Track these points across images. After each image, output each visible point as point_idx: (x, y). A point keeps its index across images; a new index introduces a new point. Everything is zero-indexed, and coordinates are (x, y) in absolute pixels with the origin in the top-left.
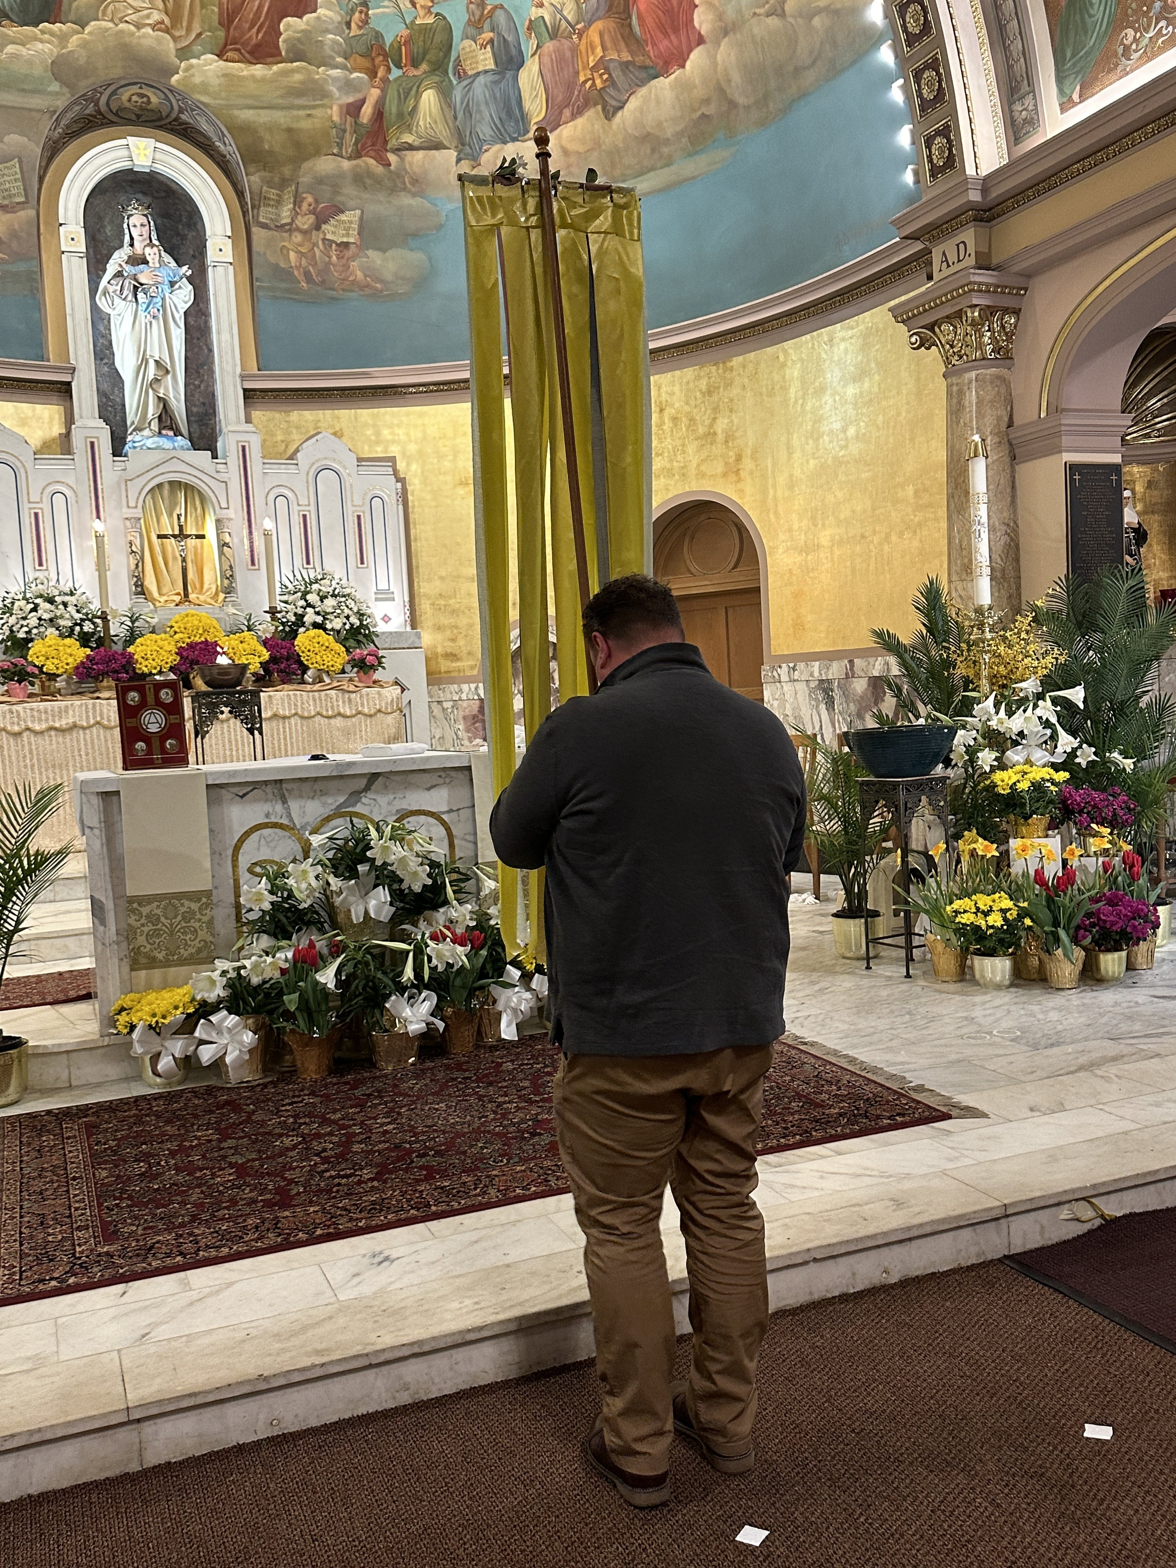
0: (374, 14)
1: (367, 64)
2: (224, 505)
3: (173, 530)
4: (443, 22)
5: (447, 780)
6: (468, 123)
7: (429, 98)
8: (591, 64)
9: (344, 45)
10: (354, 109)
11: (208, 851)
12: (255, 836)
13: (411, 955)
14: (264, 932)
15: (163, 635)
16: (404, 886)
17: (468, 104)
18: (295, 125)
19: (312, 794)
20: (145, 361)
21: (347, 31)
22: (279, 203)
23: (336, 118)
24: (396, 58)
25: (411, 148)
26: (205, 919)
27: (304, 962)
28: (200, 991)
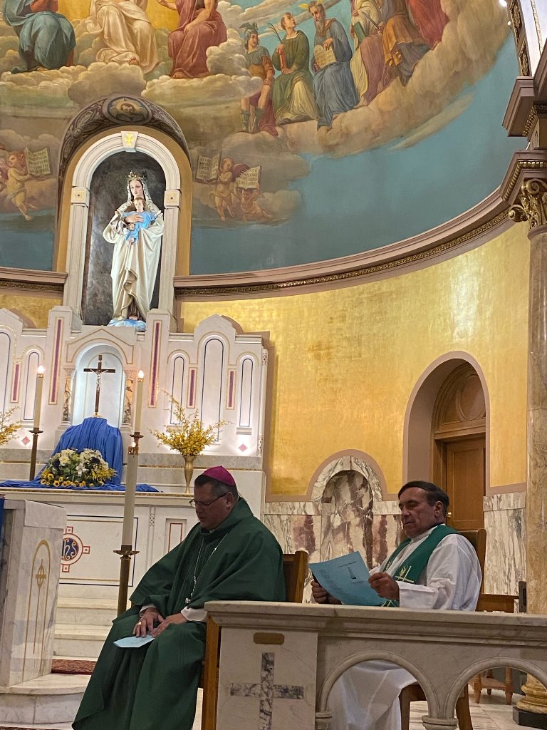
0: (261, 37)
1: (261, 71)
2: (130, 362)
4: (302, 36)
6: (323, 101)
7: (299, 87)
8: (391, 49)
9: (245, 60)
10: (254, 100)
17: (322, 89)
18: (218, 115)
20: (124, 272)
21: (246, 51)
22: (210, 164)
23: (244, 108)
24: (277, 64)
25: (290, 122)
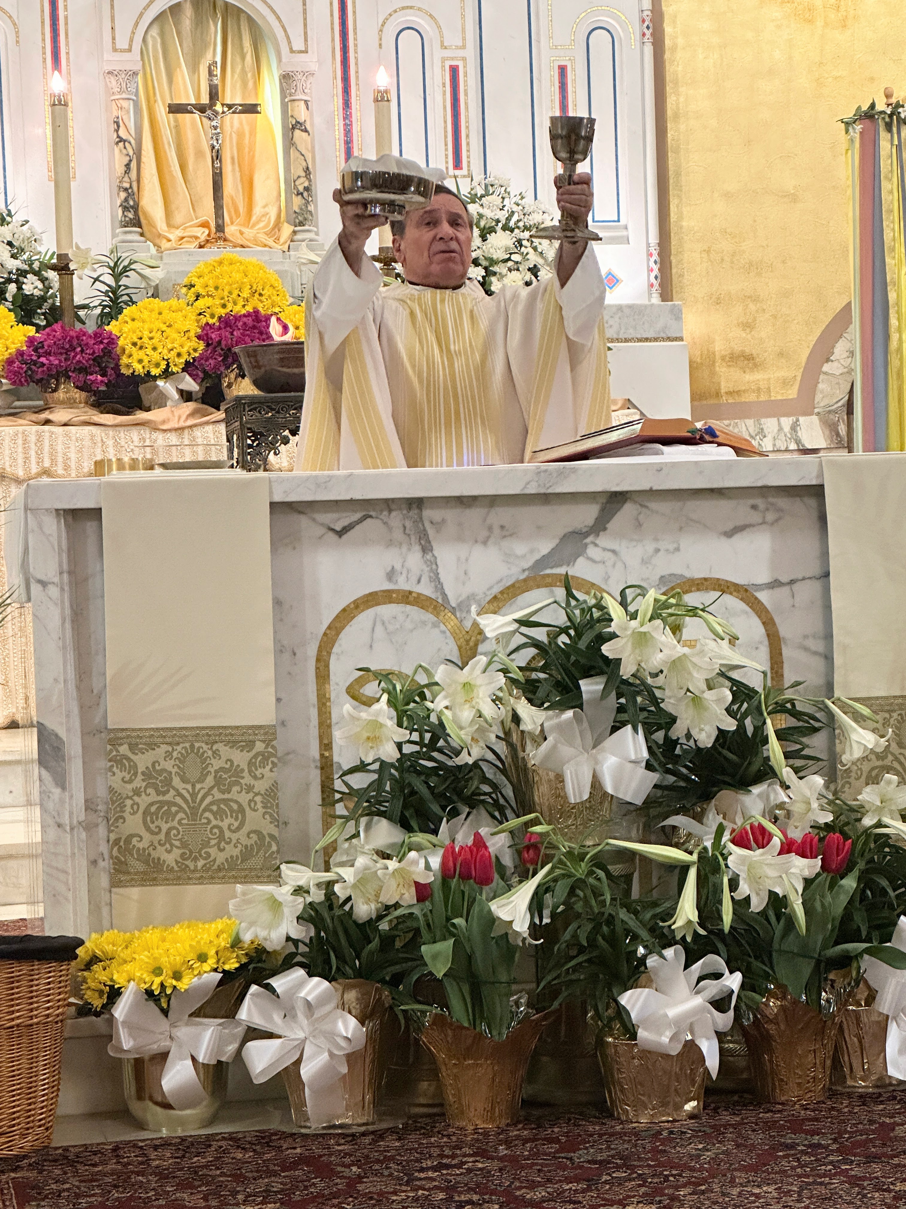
2: (298, 45)
3: (198, 96)
5: (770, 517)
11: (270, 644)
12: (365, 618)
13: (692, 875)
14: (382, 814)
15: (173, 302)
16: (678, 731)
19: (485, 533)
26: (261, 786)
27: (465, 876)
28: (252, 924)
